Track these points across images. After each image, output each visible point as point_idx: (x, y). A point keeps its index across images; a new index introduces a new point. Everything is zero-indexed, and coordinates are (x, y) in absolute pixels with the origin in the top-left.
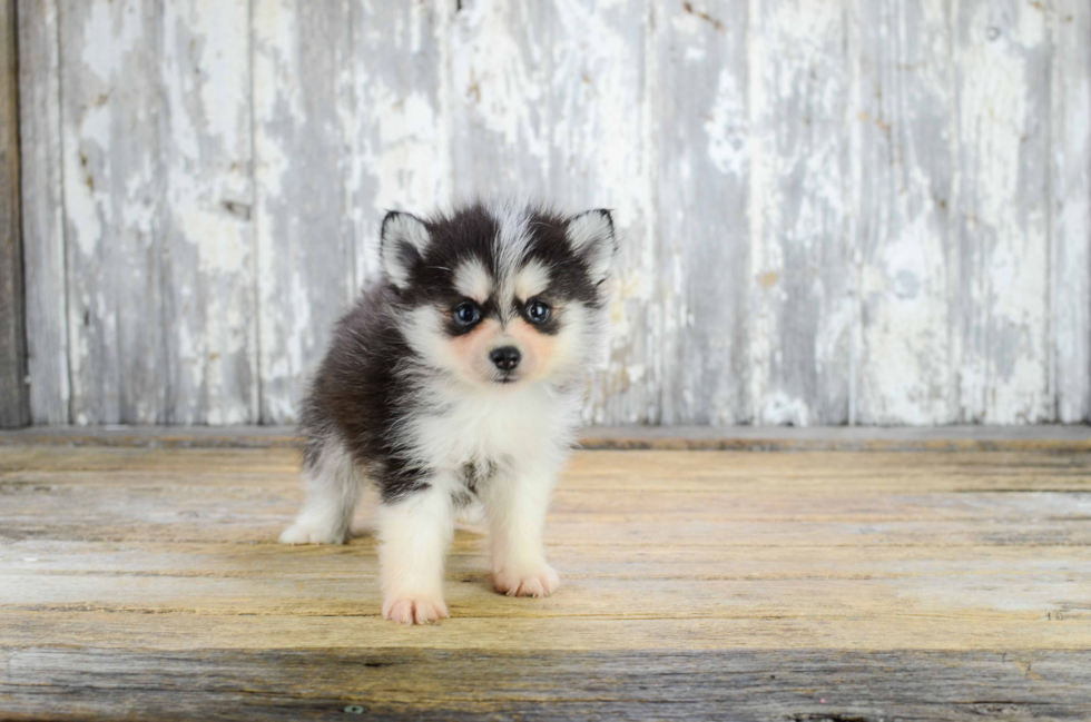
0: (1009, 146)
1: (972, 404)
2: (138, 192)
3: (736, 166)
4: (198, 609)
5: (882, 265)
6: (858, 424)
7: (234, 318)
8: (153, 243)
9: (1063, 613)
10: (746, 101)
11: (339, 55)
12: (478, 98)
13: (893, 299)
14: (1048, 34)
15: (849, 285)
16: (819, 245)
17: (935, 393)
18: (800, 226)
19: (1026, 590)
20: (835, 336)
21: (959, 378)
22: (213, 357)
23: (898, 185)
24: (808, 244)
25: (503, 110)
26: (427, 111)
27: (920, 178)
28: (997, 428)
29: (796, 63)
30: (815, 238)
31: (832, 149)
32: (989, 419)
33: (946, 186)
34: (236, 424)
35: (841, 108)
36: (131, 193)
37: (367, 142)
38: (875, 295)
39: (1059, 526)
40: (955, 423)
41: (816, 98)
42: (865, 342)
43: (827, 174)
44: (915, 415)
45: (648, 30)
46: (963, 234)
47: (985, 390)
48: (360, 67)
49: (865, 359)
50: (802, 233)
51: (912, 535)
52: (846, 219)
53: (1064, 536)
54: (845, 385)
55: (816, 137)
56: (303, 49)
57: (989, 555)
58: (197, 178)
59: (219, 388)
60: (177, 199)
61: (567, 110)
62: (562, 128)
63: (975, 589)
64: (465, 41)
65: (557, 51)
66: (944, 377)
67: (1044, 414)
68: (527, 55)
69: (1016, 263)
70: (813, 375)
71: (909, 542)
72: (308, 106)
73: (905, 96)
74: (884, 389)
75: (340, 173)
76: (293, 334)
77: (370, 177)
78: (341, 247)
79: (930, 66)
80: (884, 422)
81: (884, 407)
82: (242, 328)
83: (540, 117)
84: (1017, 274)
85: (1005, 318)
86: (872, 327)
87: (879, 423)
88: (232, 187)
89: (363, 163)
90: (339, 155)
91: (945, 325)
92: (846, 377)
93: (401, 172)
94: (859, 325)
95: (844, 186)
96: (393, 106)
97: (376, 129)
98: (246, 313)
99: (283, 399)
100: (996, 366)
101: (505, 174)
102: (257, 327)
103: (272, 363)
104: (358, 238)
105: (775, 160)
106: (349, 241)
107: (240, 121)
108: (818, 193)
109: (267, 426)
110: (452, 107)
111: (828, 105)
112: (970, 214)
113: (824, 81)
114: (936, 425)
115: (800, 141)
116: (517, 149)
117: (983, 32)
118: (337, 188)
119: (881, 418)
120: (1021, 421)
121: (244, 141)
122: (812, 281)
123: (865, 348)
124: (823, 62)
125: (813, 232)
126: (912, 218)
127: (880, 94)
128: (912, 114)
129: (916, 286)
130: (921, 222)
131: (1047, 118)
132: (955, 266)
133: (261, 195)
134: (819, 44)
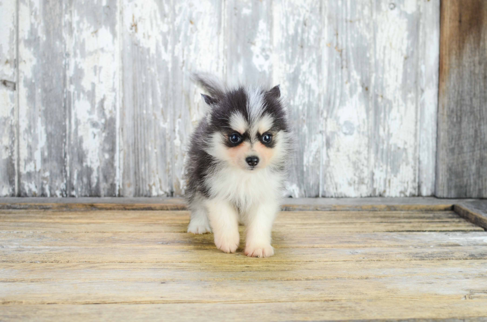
0: (399, 61)
1: (379, 187)
3: (266, 68)
4: (24, 301)
5: (337, 118)
6: (324, 197)
7: (6, 141)
9: (472, 296)
10: (271, 36)
11: (64, 6)
12: (136, 30)
13: (342, 135)
14: (418, 7)
15: (320, 128)
16: (306, 108)
17: (361, 181)
18: (297, 98)
19: (448, 284)
20: (313, 153)
21: (373, 174)
23: (345, 80)
24: (301, 108)
25: (149, 37)
26: (110, 36)
27: (356, 76)
28: (392, 199)
29: (297, 18)
30: (304, 104)
31: (313, 61)
32: (387, 194)
33: (368, 80)
34: (6, 196)
35: (318, 40)
37: (78, 51)
38: (333, 133)
39: (446, 249)
40: (371, 196)
41: (306, 35)
42: (328, 156)
43: (311, 73)
44: (351, 192)
46: (376, 103)
47: (385, 180)
48: (75, 13)
49: (328, 165)
50: (297, 102)
51: (377, 255)
52: (319, 95)
53: (451, 255)
54: (318, 176)
55: (305, 54)
61: (181, 38)
62: (179, 46)
63: (423, 283)
64: (129, 1)
65: (177, 8)
66: (366, 174)
67: (413, 192)
68: (161, 9)
69: (401, 118)
70: (302, 172)
71: (378, 258)
72: (48, 33)
73: (349, 35)
74: (336, 180)
75: (64, 67)
76: (37, 149)
77: (79, 69)
78: (63, 105)
79: (362, 21)
80: (337, 196)
81: (336, 189)
82: (10, 146)
83: (167, 41)
84: (402, 124)
85: (395, 145)
86: (332, 149)
87: (334, 196)
88: (6, 73)
89: (76, 62)
90: (63, 57)
91: (367, 149)
92: (318, 173)
93: (95, 67)
94: (325, 148)
95: (319, 79)
96: (92, 33)
97: (83, 45)
98: (12, 138)
99: (31, 183)
100: (391, 168)
101: (149, 69)
102: (18, 146)
103: (26, 164)
104: (72, 101)
105: (285, 65)
106: (67, 102)
107: (11, 39)
108: (306, 82)
109: (23, 197)
110: (122, 35)
111: (312, 39)
112: (380, 94)
113: (310, 27)
114: (361, 197)
115: (298, 56)
116: (155, 57)
117: (387, 6)
118: (62, 74)
119: (335, 194)
120: (402, 195)
121: (13, 49)
122: (302, 126)
123: (328, 159)
124: (310, 17)
125: (303, 102)
126: (351, 95)
127: (337, 34)
128: (353, 45)
129: (353, 129)
130: (356, 97)
131: (417, 48)
132: (372, 119)
133: (21, 77)
134: (308, 8)
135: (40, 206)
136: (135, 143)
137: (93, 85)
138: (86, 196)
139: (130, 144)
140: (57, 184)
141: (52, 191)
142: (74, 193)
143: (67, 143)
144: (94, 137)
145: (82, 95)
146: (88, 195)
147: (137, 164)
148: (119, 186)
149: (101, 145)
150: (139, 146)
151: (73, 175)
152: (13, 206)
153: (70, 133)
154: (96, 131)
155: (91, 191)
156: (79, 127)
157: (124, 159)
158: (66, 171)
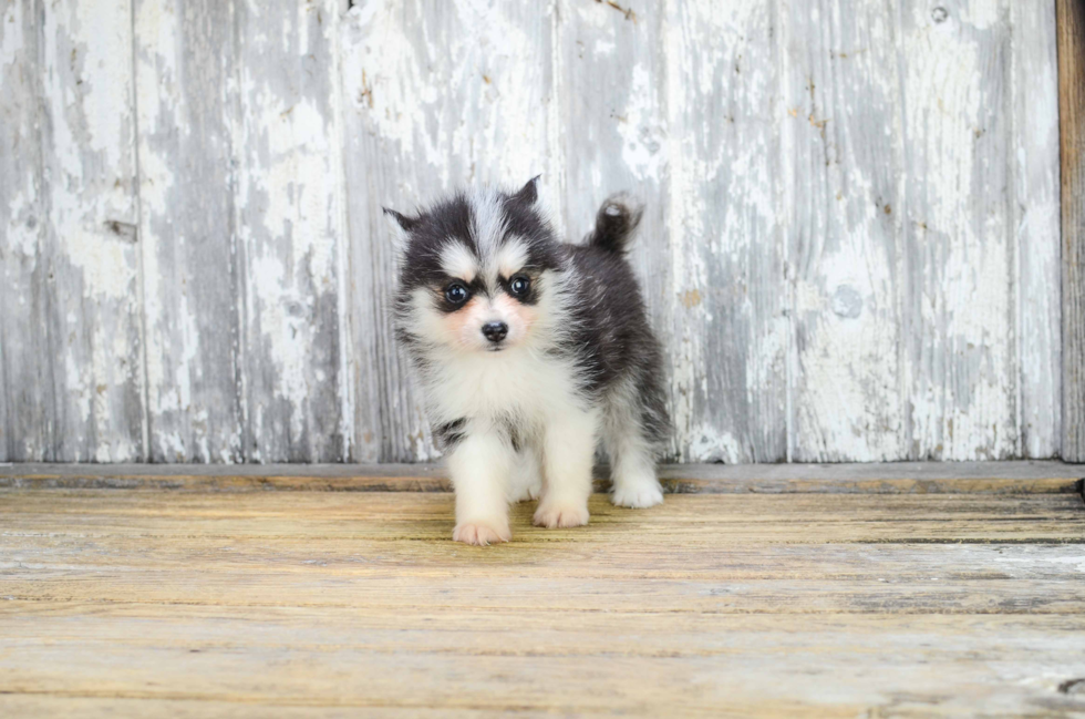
0: (961, 142)
1: (927, 438)
2: (21, 213)
3: (652, 172)
5: (820, 281)
6: (796, 461)
7: (121, 348)
8: (38, 267)
9: (892, 709)
10: (662, 98)
11: (224, 61)
12: (370, 103)
13: (834, 319)
14: (1004, 13)
15: (783, 304)
16: (747, 259)
17: (884, 426)
18: (725, 238)
20: (769, 361)
21: (911, 408)
22: (100, 389)
23: (835, 191)
24: (735, 258)
25: (398, 115)
26: (318, 119)
27: (860, 181)
28: (953, 464)
29: (717, 54)
30: (743, 250)
31: (760, 151)
32: (946, 455)
33: (891, 189)
34: (124, 462)
35: (771, 103)
36: (15, 215)
37: (255, 155)
38: (812, 314)
39: (957, 587)
40: (907, 460)
41: (741, 92)
42: (802, 368)
43: (755, 177)
44: (861, 451)
45: (554, 23)
46: (911, 243)
47: (940, 421)
48: (246, 73)
49: (802, 390)
50: (726, 245)
51: (771, 599)
52: (777, 228)
53: (955, 601)
54: (781, 417)
55: (741, 136)
56: (187, 55)
57: (843, 626)
58: (80, 196)
59: (107, 422)
60: (61, 218)
61: (466, 115)
62: (461, 133)
63: (796, 672)
64: (355, 42)
65: (454, 50)
66: (894, 407)
67: (1010, 448)
68: (422, 53)
69: (974, 275)
70: (744, 403)
71: (760, 606)
72: (193, 118)
73: (841, 88)
74: (823, 422)
75: (228, 188)
76: (181, 363)
77: (259, 192)
78: (230, 270)
79: (869, 53)
80: (826, 459)
81: (825, 442)
82: (130, 358)
83: (437, 123)
84: (975, 289)
85: (961, 338)
86: (810, 351)
87: (819, 460)
88: (117, 206)
89: (251, 177)
90: (226, 169)
91: (894, 348)
92: (782, 407)
93: (290, 186)
94: (795, 349)
95: (774, 192)
96: (282, 114)
97: (264, 139)
98: (133, 341)
99: (172, 434)
100: (953, 394)
101: (401, 186)
102: (145, 356)
103: (160, 395)
104: (247, 259)
105: (696, 163)
106: (239, 262)
107: (124, 135)
108: (746, 200)
109: (157, 463)
110: (343, 114)
111: (753, 101)
112: (920, 221)
113: (749, 74)
114: (885, 461)
115: (723, 141)
116: (413, 158)
117: (928, 13)
118: (224, 205)
119: (821, 454)
120: (983, 457)
121: (129, 156)
122: (741, 300)
123: (802, 374)
124: (747, 52)
125: (740, 244)
126: (851, 227)
127: (813, 87)
128: (849, 109)
129: (859, 303)
130: (862, 230)
131: (1004, 108)
132: (902, 281)
133: (146, 213)
134: (741, 32)
135: (161, 481)
136: (377, 346)
137: (288, 223)
138: (281, 461)
139: (368, 349)
140: (223, 436)
141: (214, 451)
142: (257, 455)
143: (241, 348)
144: (294, 336)
145: (266, 248)
146: (286, 460)
147: (383, 391)
148: (350, 439)
149: (307, 351)
150: (387, 352)
151: (255, 417)
152: (109, 481)
153: (246, 328)
154: (297, 321)
155: (291, 449)
156: (263, 315)
157: (356, 382)
158: (240, 409)
